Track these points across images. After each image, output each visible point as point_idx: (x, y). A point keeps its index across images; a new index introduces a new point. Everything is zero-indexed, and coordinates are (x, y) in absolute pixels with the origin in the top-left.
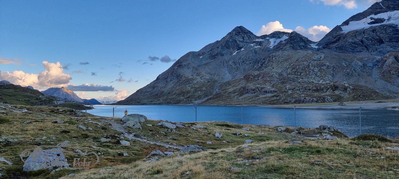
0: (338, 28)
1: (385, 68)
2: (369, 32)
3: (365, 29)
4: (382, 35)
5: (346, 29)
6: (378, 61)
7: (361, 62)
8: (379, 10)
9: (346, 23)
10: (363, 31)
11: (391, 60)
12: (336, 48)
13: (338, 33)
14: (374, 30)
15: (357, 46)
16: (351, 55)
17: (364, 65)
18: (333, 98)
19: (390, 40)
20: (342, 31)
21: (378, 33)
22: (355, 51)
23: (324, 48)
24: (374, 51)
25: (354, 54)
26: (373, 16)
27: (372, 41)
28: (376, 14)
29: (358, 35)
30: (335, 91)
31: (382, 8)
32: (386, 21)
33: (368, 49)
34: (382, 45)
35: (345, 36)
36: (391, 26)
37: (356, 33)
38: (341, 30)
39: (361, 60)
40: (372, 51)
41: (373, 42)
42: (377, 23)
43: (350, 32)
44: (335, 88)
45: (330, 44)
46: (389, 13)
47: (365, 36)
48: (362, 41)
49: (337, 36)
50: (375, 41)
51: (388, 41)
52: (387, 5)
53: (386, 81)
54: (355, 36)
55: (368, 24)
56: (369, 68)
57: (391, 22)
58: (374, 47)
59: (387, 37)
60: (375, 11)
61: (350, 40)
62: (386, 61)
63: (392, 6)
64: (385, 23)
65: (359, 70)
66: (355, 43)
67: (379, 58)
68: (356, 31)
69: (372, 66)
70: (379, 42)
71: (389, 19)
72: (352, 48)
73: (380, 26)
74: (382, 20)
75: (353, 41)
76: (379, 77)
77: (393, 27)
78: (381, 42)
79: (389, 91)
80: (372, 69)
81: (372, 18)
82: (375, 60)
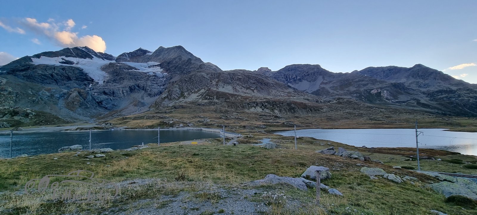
0: (27, 59)
1: (70, 99)
2: (59, 69)
3: (55, 65)
4: (70, 74)
5: (36, 62)
6: (65, 94)
7: (49, 92)
8: (69, 54)
9: (38, 56)
10: (54, 67)
11: (75, 94)
12: (24, 76)
13: (27, 63)
14: (63, 69)
15: (46, 78)
16: (40, 85)
17: (52, 96)
18: (11, 124)
19: (77, 78)
20: (33, 62)
21: (67, 72)
22: (44, 82)
23: (8, 73)
24: (62, 85)
25: (43, 84)
26: (64, 57)
27: (61, 77)
28: (67, 56)
29: (49, 69)
30: (14, 117)
31: (72, 54)
32: (75, 64)
33: (57, 83)
34: (70, 82)
35: (35, 67)
36: (78, 69)
37: (46, 67)
38: (31, 61)
39: (49, 91)
40: (61, 85)
41: (63, 77)
42: (68, 64)
43: (40, 65)
44: (15, 113)
45: (17, 71)
46: (77, 58)
47: (55, 72)
48: (52, 75)
49: (26, 65)
50: (64, 77)
51: (75, 80)
52: (76, 53)
53: (69, 110)
54: (45, 70)
55: (60, 62)
56: (56, 99)
57: (79, 66)
58: (63, 82)
59: (74, 76)
60: (66, 54)
61: (40, 72)
62: (71, 94)
63: (80, 55)
64: (73, 65)
65: (46, 99)
66: (45, 75)
67: (65, 91)
68: (47, 66)
69: (59, 97)
70: (67, 79)
71: (77, 63)
72: (41, 79)
73: (69, 66)
74: (72, 63)
75: (43, 73)
76: (63, 106)
77: (80, 70)
78: (69, 79)
79: (71, 118)
80: (58, 100)
81: (63, 59)
82: (61, 93)
